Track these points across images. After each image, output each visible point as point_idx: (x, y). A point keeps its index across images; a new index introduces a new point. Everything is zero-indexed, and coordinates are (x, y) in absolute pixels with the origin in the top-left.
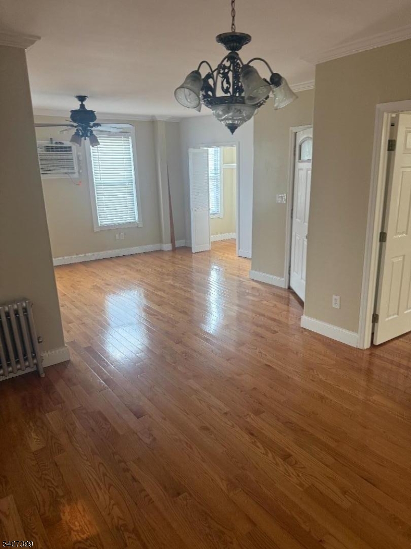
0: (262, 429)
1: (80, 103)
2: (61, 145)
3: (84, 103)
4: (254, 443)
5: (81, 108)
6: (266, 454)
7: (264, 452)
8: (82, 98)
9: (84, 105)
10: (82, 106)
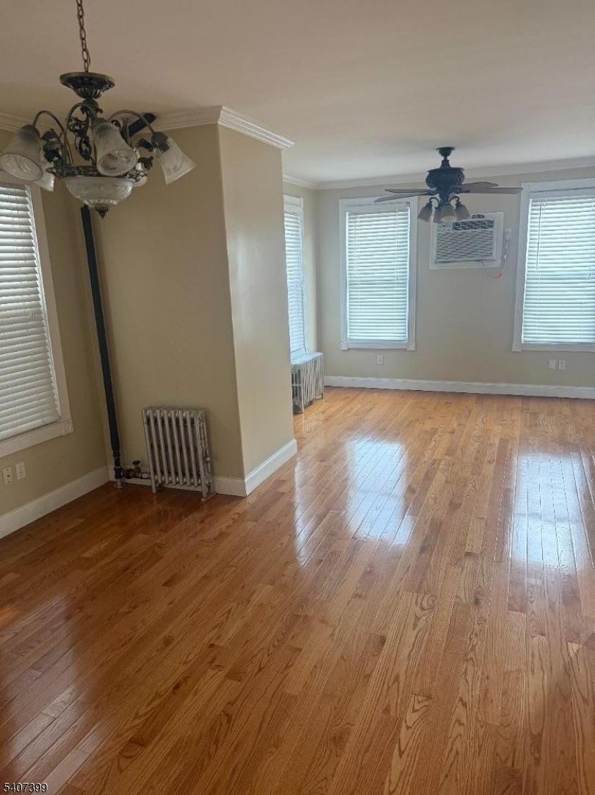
0: (196, 693)
1: (442, 158)
2: (481, 219)
3: (448, 158)
4: (158, 695)
5: (442, 165)
6: (136, 717)
7: (140, 714)
8: (445, 152)
9: (448, 161)
10: (445, 162)
